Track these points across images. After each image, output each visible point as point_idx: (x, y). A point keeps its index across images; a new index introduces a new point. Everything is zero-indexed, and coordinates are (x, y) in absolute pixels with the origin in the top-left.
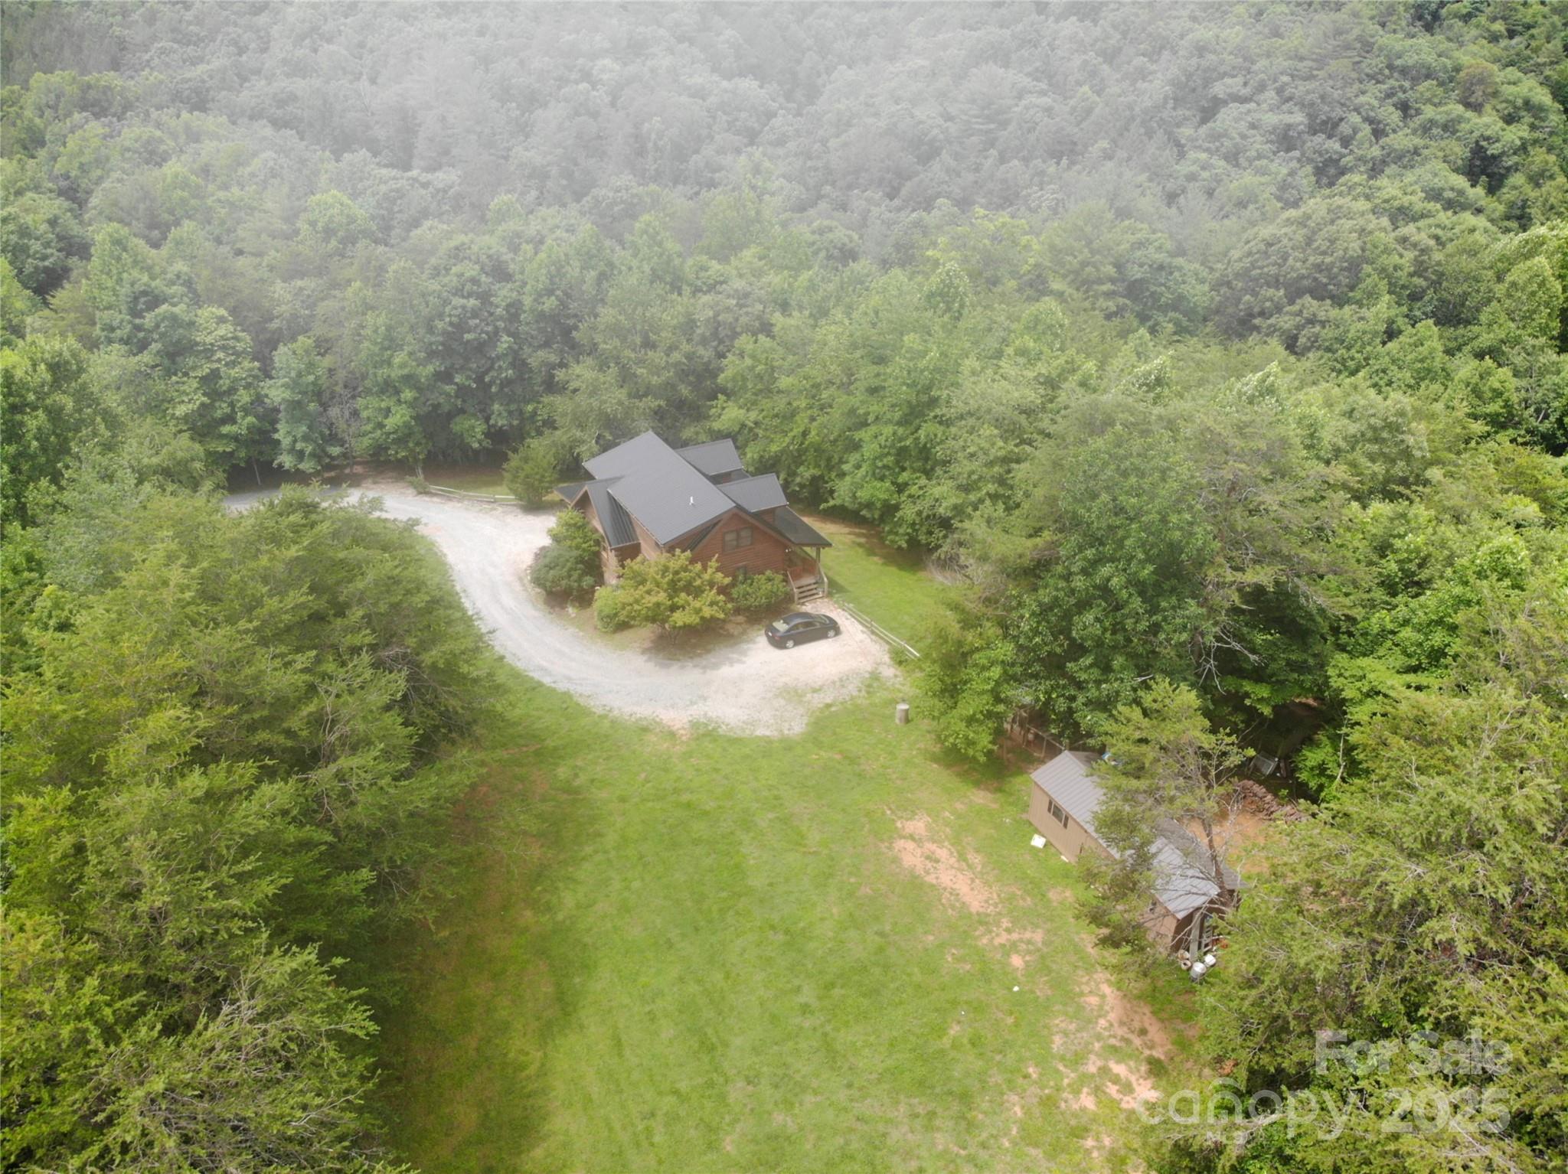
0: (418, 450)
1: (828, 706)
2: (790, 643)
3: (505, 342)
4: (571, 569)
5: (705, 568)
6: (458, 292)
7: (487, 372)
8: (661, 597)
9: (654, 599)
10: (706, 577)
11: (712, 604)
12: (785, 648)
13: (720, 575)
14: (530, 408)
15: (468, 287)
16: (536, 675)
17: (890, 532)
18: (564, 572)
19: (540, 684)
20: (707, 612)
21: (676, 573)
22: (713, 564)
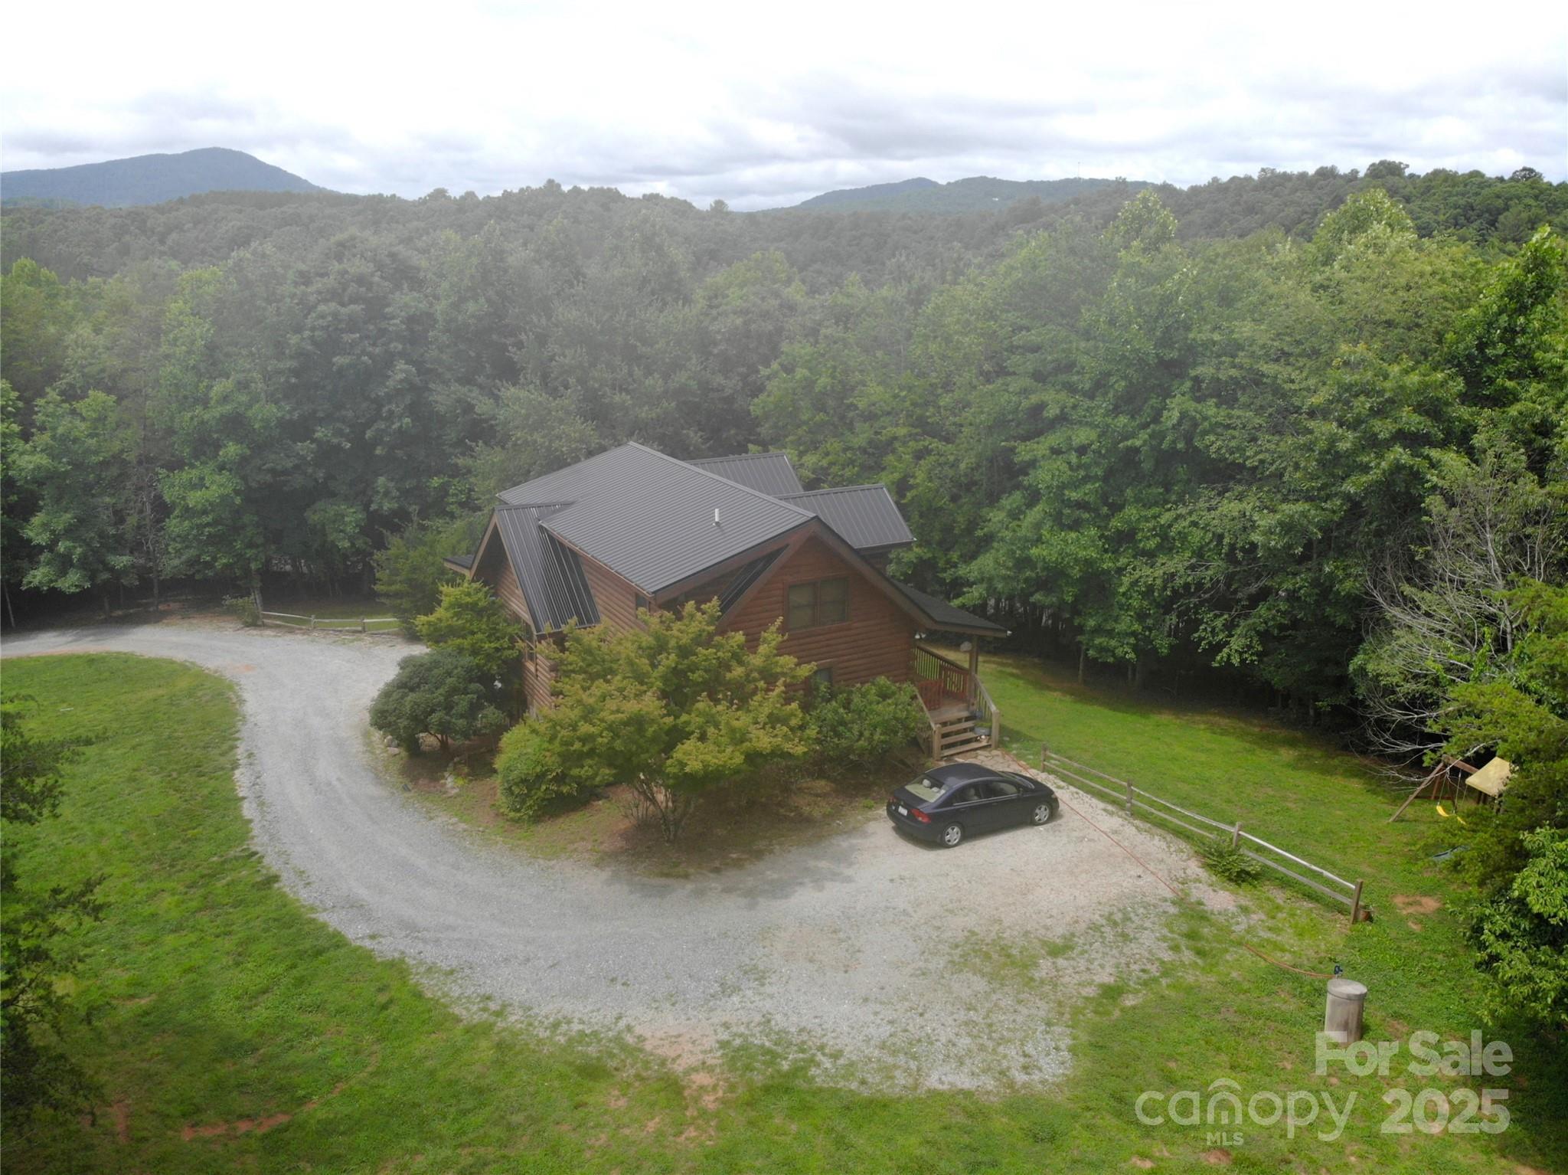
0: (249, 553)
1: (1111, 993)
2: (954, 834)
3: (401, 370)
4: (454, 690)
5: (752, 643)
6: (334, 295)
7: (368, 425)
8: (650, 704)
9: (632, 707)
10: (756, 660)
11: (774, 720)
12: (943, 845)
13: (788, 661)
14: (436, 482)
15: (353, 288)
16: (333, 920)
17: (1098, 631)
18: (439, 695)
19: (338, 942)
20: (763, 741)
21: (684, 652)
22: (772, 637)
